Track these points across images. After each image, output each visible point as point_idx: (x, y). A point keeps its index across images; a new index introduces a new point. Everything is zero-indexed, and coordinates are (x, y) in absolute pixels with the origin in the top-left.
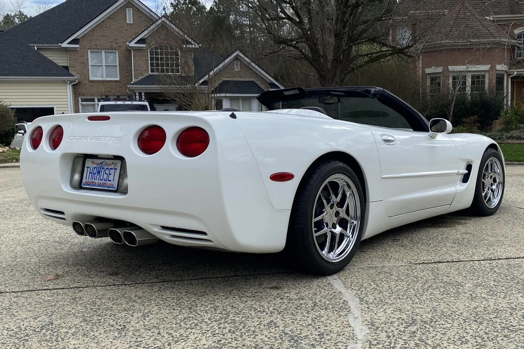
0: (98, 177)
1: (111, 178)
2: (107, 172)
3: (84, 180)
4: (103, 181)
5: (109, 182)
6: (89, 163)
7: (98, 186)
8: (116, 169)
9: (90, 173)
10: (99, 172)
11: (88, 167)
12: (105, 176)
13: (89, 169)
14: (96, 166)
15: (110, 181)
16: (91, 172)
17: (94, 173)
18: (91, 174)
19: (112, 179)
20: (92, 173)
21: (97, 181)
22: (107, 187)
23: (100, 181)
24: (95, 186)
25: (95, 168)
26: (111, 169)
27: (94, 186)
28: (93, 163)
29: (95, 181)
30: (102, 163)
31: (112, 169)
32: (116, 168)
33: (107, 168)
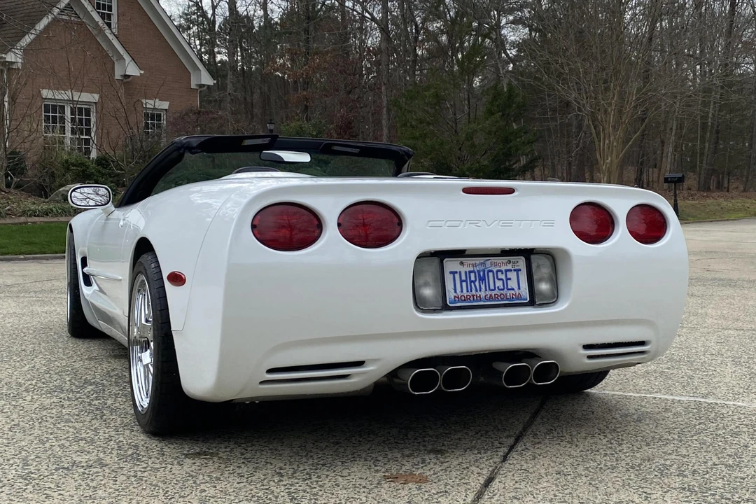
0: (483, 287)
1: (513, 284)
2: (501, 276)
3: (450, 294)
4: (497, 292)
5: (513, 292)
6: (451, 265)
7: (487, 300)
8: (520, 270)
9: (462, 281)
10: (482, 279)
11: (453, 273)
12: (499, 284)
13: (457, 276)
14: (472, 269)
15: (513, 289)
16: (464, 278)
17: (471, 282)
18: (464, 284)
19: (515, 287)
20: (466, 281)
21: (483, 294)
22: (507, 299)
23: (489, 293)
24: (480, 300)
25: (470, 272)
26: (506, 271)
27: (477, 301)
28: (462, 263)
29: (478, 294)
30: (484, 263)
31: (511, 270)
32: (516, 268)
33: (498, 271)
